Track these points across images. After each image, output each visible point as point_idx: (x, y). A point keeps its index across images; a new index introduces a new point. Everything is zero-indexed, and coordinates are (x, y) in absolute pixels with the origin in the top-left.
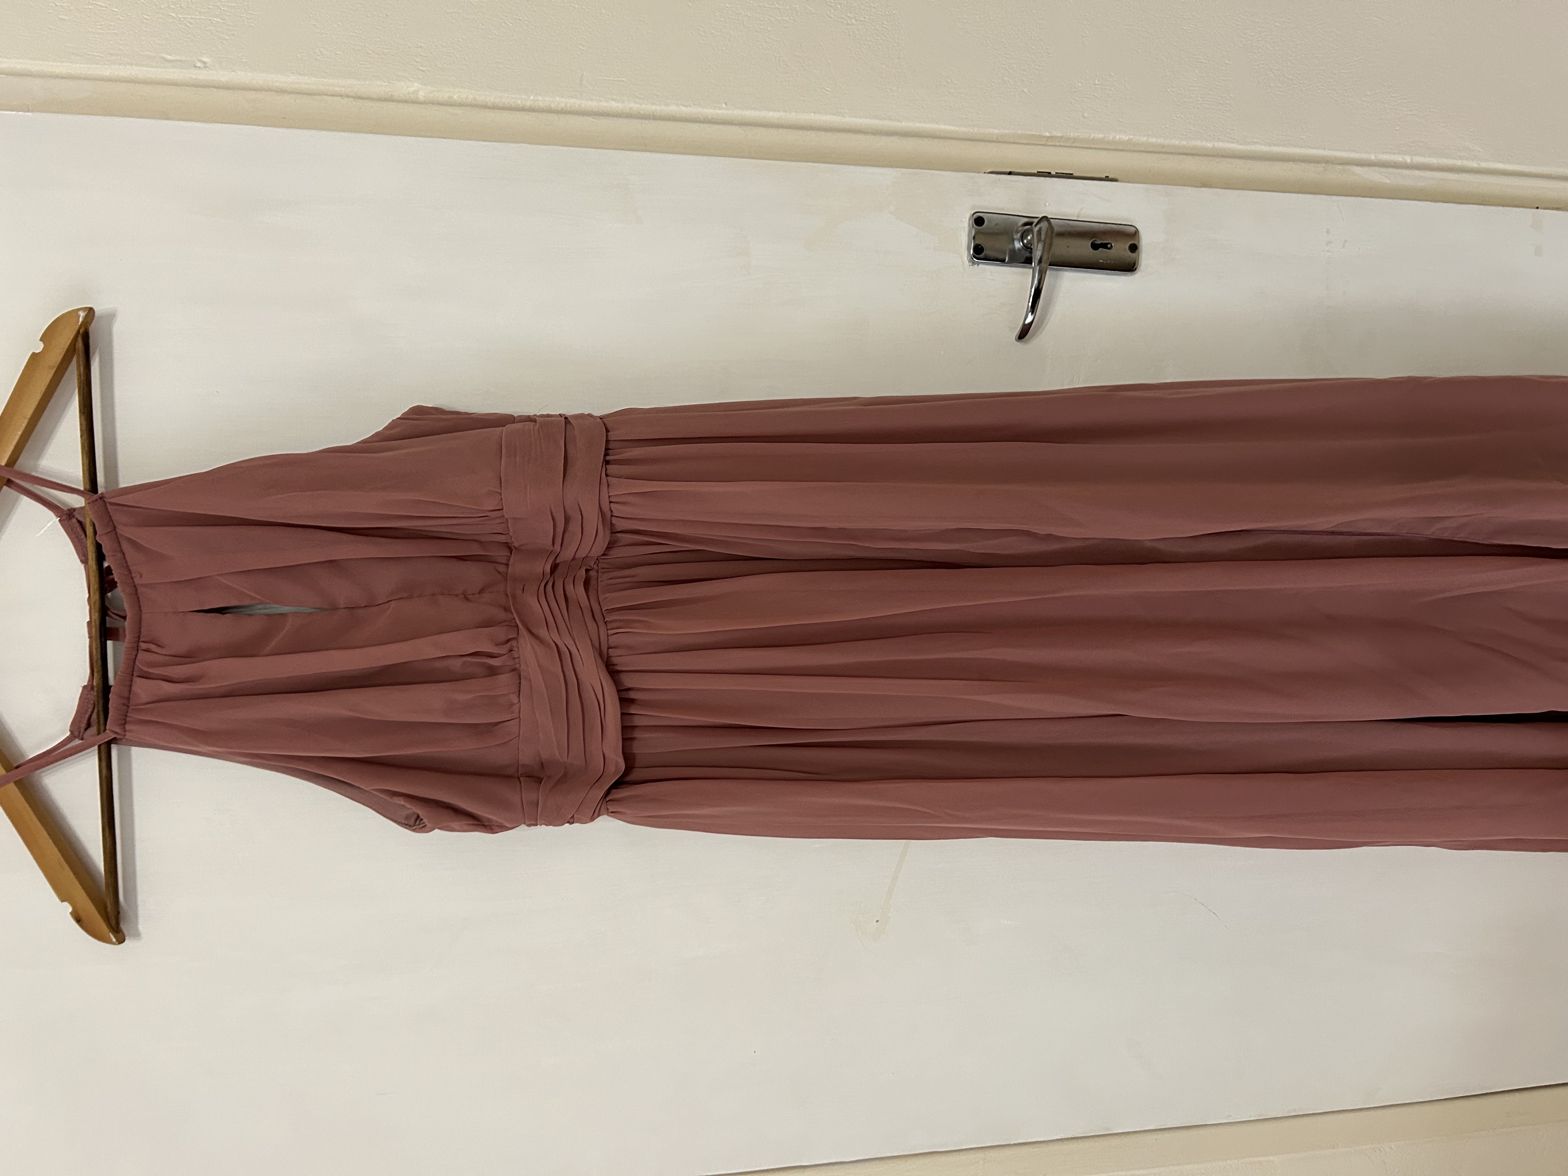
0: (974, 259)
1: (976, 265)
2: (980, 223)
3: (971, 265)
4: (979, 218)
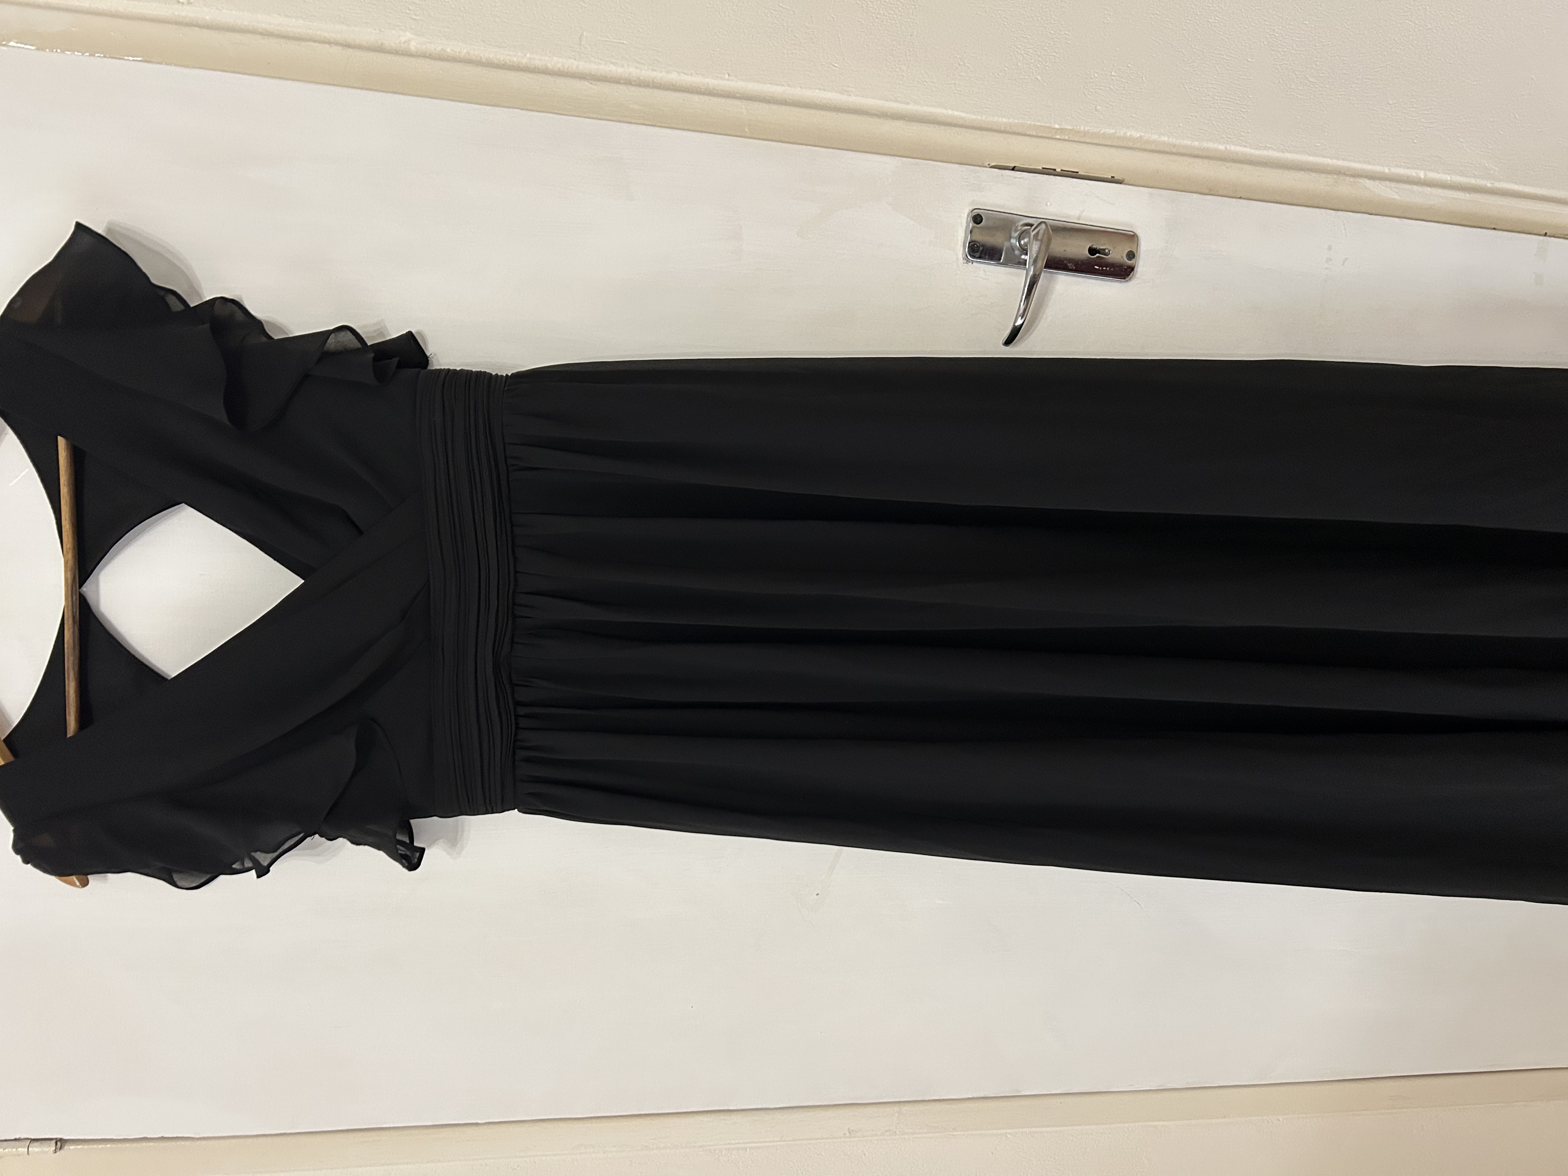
0: (969, 257)
2: (979, 221)
3: (965, 262)
4: (978, 217)
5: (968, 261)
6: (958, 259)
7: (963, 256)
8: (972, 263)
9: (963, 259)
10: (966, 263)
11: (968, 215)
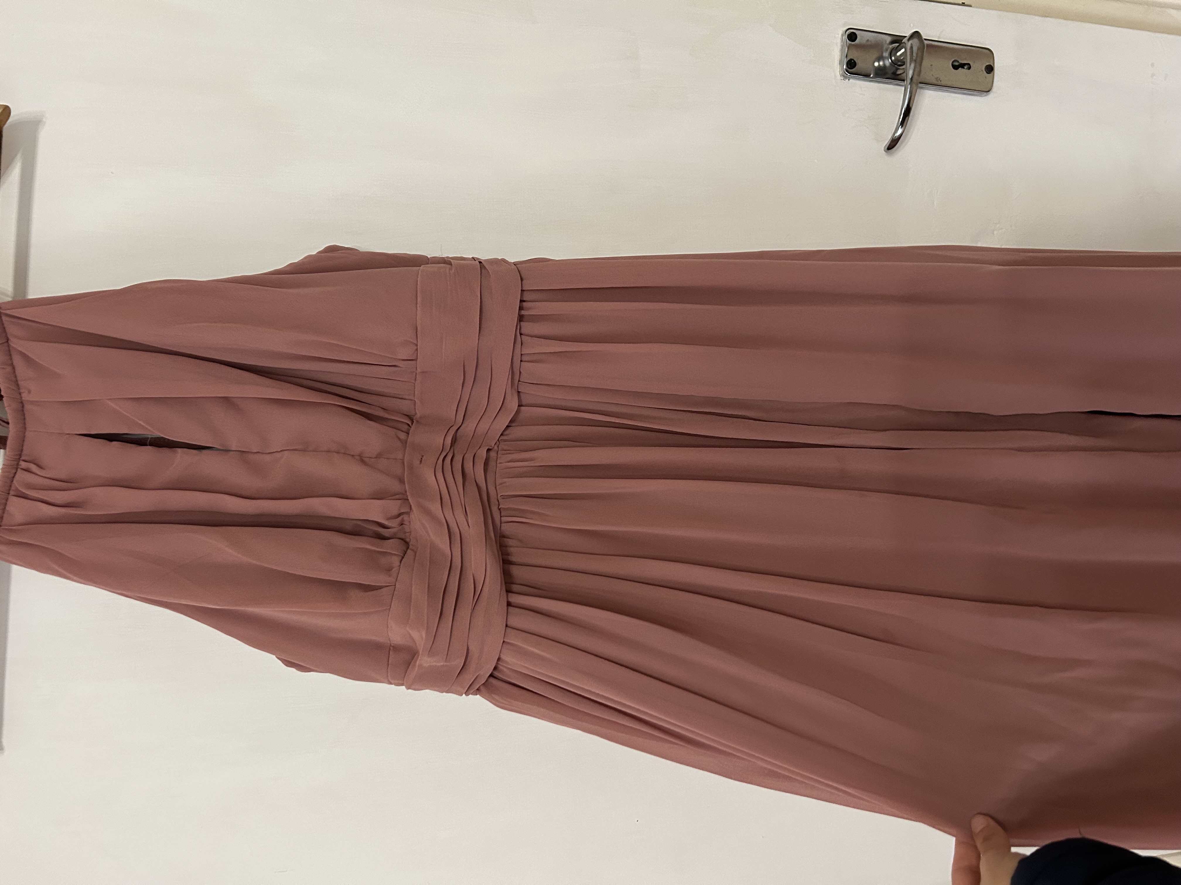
0: (847, 73)
1: (847, 80)
2: (853, 39)
3: (842, 79)
4: (853, 34)
5: (845, 77)
6: (835, 76)
7: (841, 73)
8: (849, 80)
9: (841, 76)
10: (844, 80)
11: (842, 35)
